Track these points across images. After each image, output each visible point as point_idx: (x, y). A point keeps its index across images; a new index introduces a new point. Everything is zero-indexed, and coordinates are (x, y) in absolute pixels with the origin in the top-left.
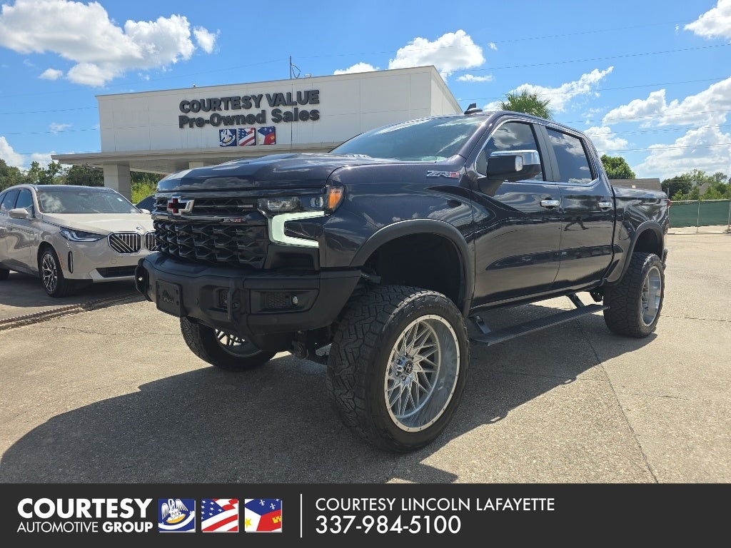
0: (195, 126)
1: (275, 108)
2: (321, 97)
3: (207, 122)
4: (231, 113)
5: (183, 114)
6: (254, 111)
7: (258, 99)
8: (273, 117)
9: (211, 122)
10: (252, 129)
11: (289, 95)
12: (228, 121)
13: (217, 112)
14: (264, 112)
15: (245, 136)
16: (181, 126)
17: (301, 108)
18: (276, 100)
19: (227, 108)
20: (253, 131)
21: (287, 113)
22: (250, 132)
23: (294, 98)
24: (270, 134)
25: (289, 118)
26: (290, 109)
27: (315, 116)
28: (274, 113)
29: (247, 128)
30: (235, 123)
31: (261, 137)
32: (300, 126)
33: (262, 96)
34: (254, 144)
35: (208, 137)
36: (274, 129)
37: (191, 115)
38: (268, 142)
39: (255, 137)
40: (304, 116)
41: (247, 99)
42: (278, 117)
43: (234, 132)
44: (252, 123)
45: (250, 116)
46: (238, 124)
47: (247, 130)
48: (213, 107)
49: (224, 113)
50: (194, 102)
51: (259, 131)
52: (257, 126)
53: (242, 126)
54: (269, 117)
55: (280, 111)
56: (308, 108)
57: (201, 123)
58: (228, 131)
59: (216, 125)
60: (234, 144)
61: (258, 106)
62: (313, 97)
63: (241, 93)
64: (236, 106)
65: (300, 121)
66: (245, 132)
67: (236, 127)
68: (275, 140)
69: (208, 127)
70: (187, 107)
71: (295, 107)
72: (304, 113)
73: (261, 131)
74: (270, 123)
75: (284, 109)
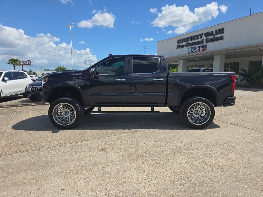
0: (181, 48)
1: (207, 37)
2: (225, 31)
3: (185, 46)
4: (192, 42)
5: (178, 44)
6: (200, 40)
7: (201, 35)
8: (206, 41)
9: (186, 46)
10: (198, 46)
11: (213, 32)
12: (191, 45)
13: (188, 42)
14: (203, 40)
15: (196, 49)
16: (177, 48)
17: (216, 36)
18: (207, 34)
19: (191, 40)
20: (199, 47)
21: (211, 39)
22: (198, 48)
23: (214, 33)
24: (205, 47)
25: (212, 40)
26: (212, 37)
27: (222, 38)
28: (206, 40)
29: (197, 46)
30: (193, 45)
31: (201, 49)
32: (216, 43)
33: (203, 34)
34: (199, 52)
35: (185, 51)
36: (206, 46)
37: (180, 44)
38: (203, 50)
39: (199, 49)
40: (217, 39)
41: (198, 36)
42: (208, 41)
43: (192, 48)
44: (198, 44)
45: (198, 42)
46: (194, 45)
47: (197, 47)
48: (187, 41)
49: (190, 42)
50: (181, 40)
51: (201, 47)
52: (200, 45)
53: (195, 46)
54: (205, 41)
55: (208, 38)
56: (219, 36)
57: (183, 46)
58: (191, 48)
59: (187, 46)
60: (193, 52)
61: (201, 38)
62: (222, 31)
63: (196, 34)
64: (194, 39)
65: (216, 41)
66: (196, 48)
67: (193, 46)
68: (206, 50)
69: (185, 47)
70: (179, 42)
71: (214, 36)
72: (217, 38)
73: (202, 47)
74: (205, 43)
75: (210, 37)
